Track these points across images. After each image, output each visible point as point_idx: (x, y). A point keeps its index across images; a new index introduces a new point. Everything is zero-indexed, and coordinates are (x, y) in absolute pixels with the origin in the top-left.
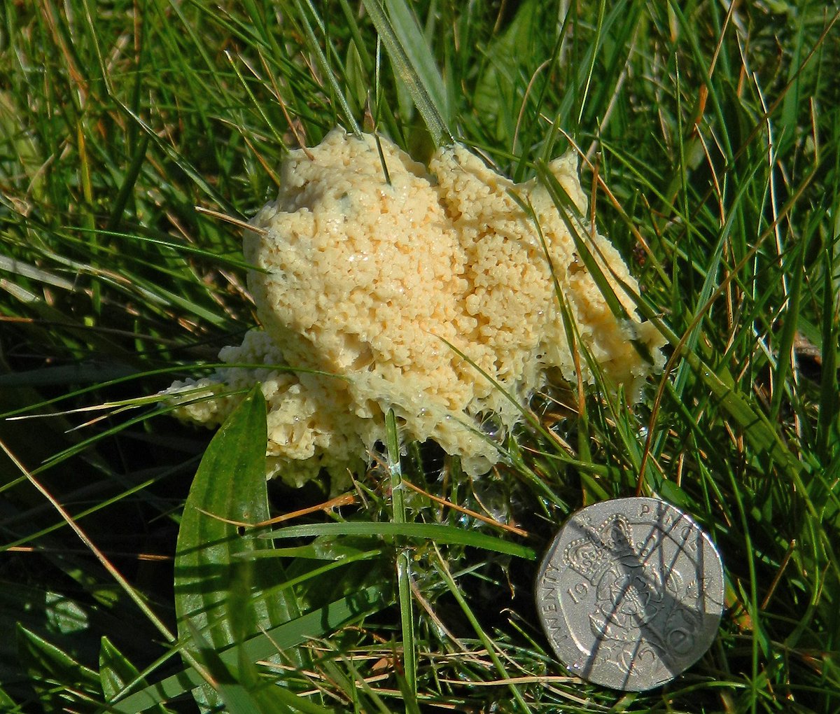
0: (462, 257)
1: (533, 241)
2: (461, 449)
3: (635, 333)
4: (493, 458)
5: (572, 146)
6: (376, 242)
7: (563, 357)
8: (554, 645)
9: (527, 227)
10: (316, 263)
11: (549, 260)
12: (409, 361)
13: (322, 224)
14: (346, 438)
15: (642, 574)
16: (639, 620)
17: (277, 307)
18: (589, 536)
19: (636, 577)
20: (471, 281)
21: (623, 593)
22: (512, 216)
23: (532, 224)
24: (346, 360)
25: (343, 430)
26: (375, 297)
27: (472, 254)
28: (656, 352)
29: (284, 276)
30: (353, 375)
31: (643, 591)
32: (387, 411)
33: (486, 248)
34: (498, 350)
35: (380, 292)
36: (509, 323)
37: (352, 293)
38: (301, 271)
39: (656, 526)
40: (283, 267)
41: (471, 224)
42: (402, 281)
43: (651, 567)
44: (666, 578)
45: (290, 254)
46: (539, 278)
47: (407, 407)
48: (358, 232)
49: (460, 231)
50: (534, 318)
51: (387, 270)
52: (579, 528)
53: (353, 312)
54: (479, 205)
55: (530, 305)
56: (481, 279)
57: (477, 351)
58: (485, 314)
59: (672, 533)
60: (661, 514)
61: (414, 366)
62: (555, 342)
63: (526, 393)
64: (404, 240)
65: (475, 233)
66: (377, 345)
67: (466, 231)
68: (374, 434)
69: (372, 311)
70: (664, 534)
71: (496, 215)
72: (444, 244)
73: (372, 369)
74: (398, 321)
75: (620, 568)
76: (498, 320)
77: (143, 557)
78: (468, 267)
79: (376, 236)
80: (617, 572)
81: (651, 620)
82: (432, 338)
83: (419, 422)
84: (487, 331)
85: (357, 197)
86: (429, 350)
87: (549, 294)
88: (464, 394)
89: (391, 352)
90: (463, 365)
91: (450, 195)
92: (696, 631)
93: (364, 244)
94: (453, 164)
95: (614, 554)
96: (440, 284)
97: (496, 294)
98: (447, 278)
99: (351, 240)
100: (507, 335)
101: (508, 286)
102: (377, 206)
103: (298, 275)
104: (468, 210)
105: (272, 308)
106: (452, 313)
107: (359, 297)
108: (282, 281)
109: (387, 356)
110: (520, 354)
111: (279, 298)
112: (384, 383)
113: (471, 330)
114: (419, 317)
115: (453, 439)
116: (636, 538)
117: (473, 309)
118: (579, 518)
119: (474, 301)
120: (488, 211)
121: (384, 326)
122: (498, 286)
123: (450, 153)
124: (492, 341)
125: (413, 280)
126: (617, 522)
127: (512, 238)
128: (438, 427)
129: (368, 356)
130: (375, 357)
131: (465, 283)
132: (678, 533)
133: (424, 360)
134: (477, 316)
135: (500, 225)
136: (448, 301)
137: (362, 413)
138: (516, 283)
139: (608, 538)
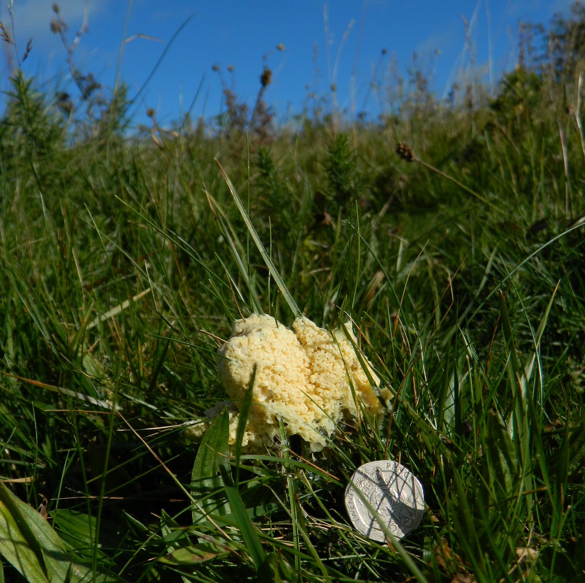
0: (308, 360)
1: (337, 352)
2: (310, 439)
3: (380, 393)
4: (324, 444)
5: (349, 319)
6: (273, 349)
7: (351, 404)
8: (354, 523)
9: (334, 347)
10: (249, 356)
11: (343, 360)
12: (288, 399)
13: (251, 341)
14: (261, 436)
15: (389, 492)
16: (390, 512)
17: (233, 375)
18: (366, 477)
19: (387, 494)
20: (312, 370)
21: (382, 501)
22: (328, 343)
23: (336, 346)
24: (261, 399)
25: (260, 433)
26: (274, 372)
27: (312, 359)
28: (388, 402)
29: (236, 362)
30: (265, 404)
31: (390, 500)
32: (279, 419)
33: (318, 355)
34: (324, 399)
35: (276, 369)
36: (328, 386)
37: (264, 369)
38: (243, 359)
39: (394, 473)
40: (236, 357)
41: (311, 346)
42: (284, 366)
43: (393, 490)
44: (399, 494)
45: (239, 352)
46: (339, 367)
47: (288, 418)
48: (266, 345)
49: (306, 349)
50: (338, 385)
51: (279, 360)
52: (361, 473)
53: (265, 377)
54: (314, 339)
55: (337, 379)
56: (316, 368)
57: (315, 397)
58: (318, 382)
59: (400, 475)
60: (396, 467)
61: (290, 402)
62: (347, 397)
63: (335, 420)
64: (285, 350)
65: (312, 350)
66: (275, 391)
67: (309, 349)
68: (274, 432)
69: (273, 378)
70: (397, 476)
71: (321, 343)
72: (301, 354)
73: (273, 401)
74: (283, 382)
75: (380, 490)
76: (324, 385)
77: (171, 500)
78: (310, 364)
79: (273, 347)
80: (379, 492)
81: (394, 512)
82: (298, 390)
83: (293, 425)
84: (319, 390)
85: (265, 331)
86: (296, 394)
87: (344, 375)
88: (311, 416)
89: (281, 395)
90: (310, 404)
91: (302, 336)
92: (413, 518)
93: (269, 349)
94: (302, 324)
95: (376, 484)
96: (300, 370)
97: (322, 374)
98: (302, 367)
99: (263, 348)
100: (328, 392)
101: (327, 371)
102: (274, 336)
103: (242, 361)
104: (309, 341)
105: (231, 376)
106: (305, 383)
107: (267, 371)
108: (235, 363)
109: (279, 397)
110: (333, 401)
111: (234, 371)
112: (279, 407)
113: (312, 390)
114: (291, 382)
115: (307, 433)
116: (385, 477)
117: (313, 381)
118: (360, 469)
119: (314, 378)
120: (318, 341)
121: (277, 384)
122: (323, 371)
123: (301, 320)
124: (321, 394)
125: (289, 366)
126: (378, 471)
127: (328, 351)
128: (300, 428)
129: (271, 397)
130: (274, 397)
131: (309, 370)
132: (403, 475)
133: (294, 399)
134: (314, 384)
135: (323, 346)
136: (303, 378)
137: (269, 422)
138: (330, 369)
139: (374, 477)
